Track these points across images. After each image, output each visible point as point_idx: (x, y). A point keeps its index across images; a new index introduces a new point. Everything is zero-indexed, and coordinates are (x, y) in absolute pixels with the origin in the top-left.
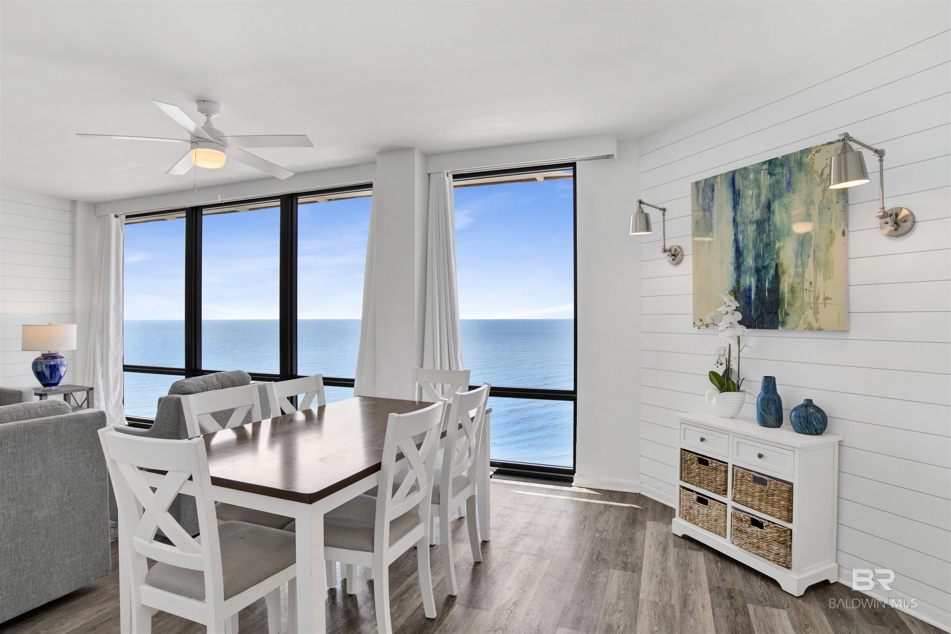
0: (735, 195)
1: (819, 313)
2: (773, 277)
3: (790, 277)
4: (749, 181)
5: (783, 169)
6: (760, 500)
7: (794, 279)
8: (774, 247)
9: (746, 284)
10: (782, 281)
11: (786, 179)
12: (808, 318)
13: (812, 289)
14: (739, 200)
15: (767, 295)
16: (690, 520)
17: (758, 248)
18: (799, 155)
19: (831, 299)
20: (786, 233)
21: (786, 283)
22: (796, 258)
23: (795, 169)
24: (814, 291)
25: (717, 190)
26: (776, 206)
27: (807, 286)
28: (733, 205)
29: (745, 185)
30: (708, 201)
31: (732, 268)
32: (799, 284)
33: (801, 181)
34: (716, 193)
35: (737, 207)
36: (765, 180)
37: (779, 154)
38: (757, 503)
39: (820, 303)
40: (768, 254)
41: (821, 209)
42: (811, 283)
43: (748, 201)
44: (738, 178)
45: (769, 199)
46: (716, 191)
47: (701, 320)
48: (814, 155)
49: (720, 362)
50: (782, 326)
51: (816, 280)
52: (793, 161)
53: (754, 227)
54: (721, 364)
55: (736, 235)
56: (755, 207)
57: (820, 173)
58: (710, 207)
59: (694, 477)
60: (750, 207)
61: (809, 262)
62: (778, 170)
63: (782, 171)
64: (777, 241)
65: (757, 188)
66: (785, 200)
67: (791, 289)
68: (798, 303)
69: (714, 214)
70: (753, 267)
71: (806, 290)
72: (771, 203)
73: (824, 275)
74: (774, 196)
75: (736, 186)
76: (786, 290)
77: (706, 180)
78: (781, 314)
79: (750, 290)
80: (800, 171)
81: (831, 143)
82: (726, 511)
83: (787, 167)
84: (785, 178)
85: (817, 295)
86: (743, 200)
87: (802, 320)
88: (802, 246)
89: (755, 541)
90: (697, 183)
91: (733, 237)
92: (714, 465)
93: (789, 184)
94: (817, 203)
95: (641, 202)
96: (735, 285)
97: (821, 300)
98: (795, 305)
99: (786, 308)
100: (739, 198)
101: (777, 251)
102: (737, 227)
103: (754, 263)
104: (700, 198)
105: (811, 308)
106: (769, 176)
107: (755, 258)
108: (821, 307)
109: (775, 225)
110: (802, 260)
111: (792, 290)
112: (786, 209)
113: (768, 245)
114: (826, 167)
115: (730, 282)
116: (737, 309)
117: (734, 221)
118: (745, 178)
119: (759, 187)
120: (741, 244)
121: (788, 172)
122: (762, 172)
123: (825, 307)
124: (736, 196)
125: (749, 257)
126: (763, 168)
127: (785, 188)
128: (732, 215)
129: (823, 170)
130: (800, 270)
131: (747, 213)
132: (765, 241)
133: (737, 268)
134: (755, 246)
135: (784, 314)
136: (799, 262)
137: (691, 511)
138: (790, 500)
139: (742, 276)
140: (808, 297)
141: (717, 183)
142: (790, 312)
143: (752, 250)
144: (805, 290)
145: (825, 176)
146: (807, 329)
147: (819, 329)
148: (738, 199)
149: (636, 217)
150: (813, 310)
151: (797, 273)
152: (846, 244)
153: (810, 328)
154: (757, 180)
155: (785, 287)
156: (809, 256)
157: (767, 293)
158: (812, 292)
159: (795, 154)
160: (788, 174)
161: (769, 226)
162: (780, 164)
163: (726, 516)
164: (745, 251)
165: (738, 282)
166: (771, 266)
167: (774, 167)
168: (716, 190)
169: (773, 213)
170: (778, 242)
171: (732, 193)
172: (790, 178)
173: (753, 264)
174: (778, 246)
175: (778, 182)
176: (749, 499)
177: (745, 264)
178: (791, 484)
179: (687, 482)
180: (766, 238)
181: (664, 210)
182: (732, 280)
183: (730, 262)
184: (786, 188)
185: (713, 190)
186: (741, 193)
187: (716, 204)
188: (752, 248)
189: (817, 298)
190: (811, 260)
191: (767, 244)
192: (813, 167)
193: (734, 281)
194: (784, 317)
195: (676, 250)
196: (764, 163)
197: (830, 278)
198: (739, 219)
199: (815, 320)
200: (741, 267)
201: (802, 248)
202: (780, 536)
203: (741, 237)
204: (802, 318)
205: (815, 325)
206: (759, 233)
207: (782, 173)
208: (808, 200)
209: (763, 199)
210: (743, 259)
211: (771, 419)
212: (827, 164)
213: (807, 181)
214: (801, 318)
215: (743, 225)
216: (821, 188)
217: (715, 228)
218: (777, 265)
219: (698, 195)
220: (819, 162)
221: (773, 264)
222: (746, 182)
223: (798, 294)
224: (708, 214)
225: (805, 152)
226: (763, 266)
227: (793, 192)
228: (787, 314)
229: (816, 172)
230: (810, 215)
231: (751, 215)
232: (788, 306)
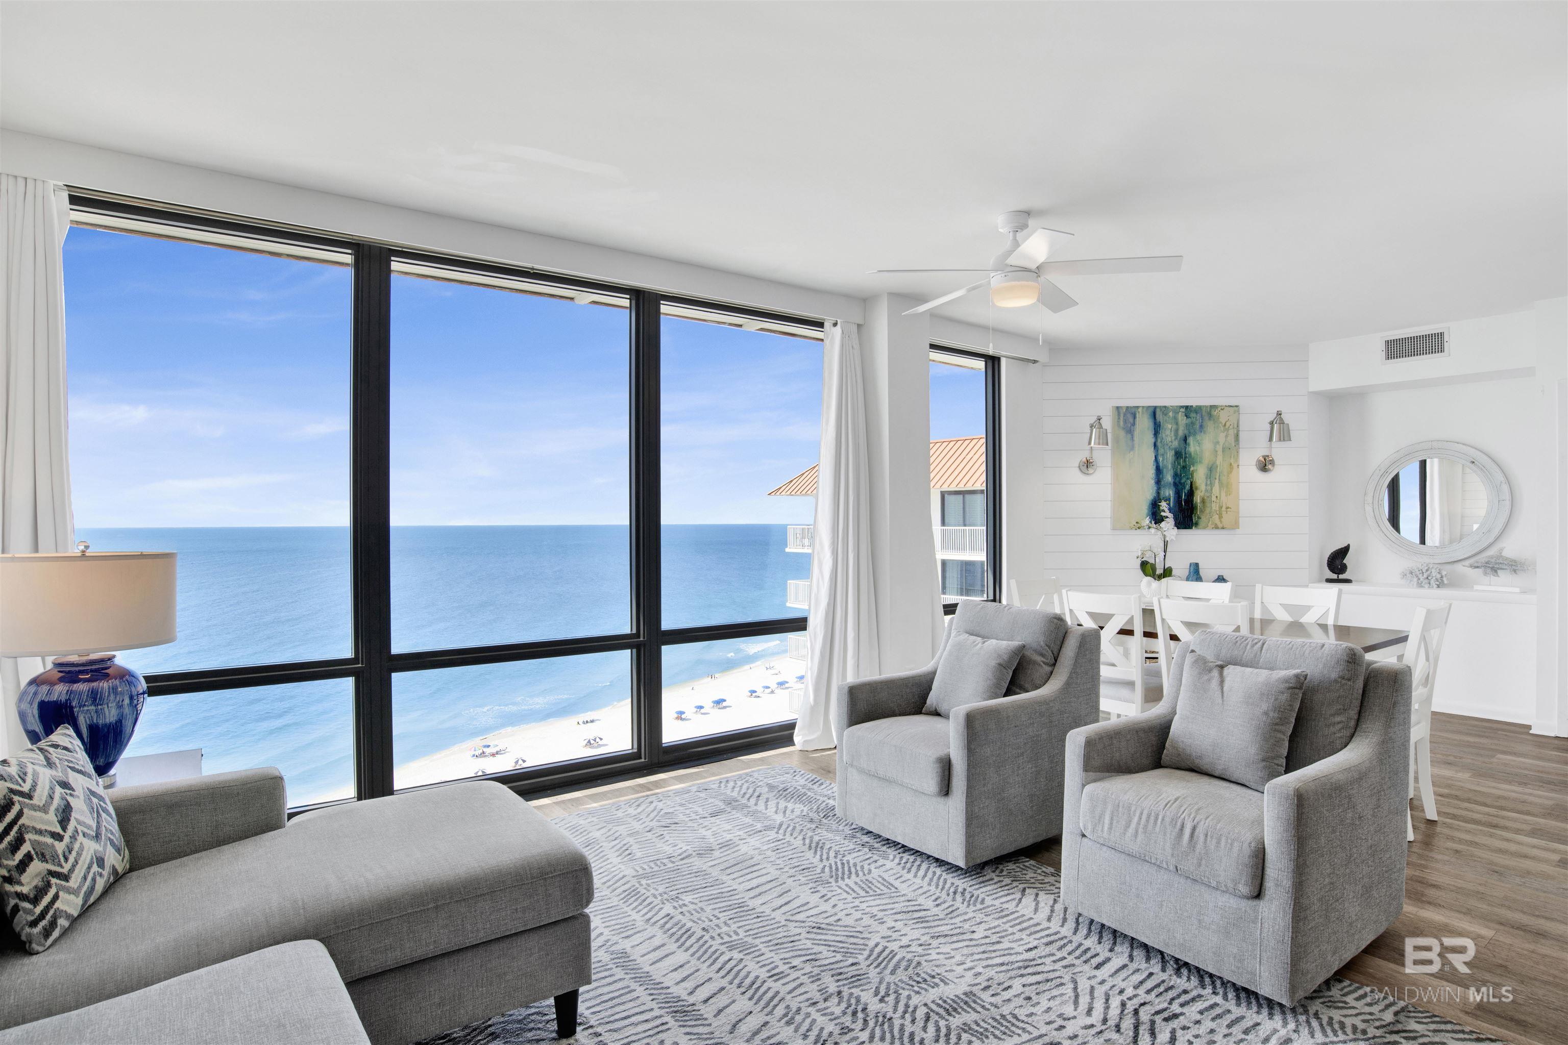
0: (1156, 426)
1: (1223, 517)
2: (1188, 491)
3: (1202, 492)
4: (1168, 417)
7: (1204, 494)
8: (1189, 470)
9: (1165, 495)
10: (1195, 495)
11: (1199, 423)
12: (1215, 521)
13: (1218, 501)
14: (1159, 430)
17: (1176, 469)
18: (1209, 408)
19: (1231, 508)
20: (1199, 461)
21: (1198, 496)
22: (1206, 479)
23: (1206, 418)
24: (1220, 503)
25: (1139, 418)
26: (1191, 440)
27: (1214, 499)
28: (1153, 433)
29: (1165, 420)
30: (1130, 426)
31: (1153, 482)
32: (1208, 497)
33: (1210, 426)
35: (1158, 435)
36: (1182, 420)
37: (1194, 403)
39: (1224, 511)
40: (1184, 475)
41: (1225, 449)
42: (1217, 497)
43: (1168, 432)
44: (1158, 413)
45: (1185, 434)
46: (1137, 419)
48: (1220, 411)
50: (1196, 526)
51: (1220, 495)
52: (1204, 411)
53: (1172, 453)
55: (1156, 457)
56: (1174, 438)
57: (1224, 424)
58: (1132, 431)
60: (1169, 437)
62: (1193, 415)
63: (1196, 416)
65: (1175, 424)
66: (1198, 437)
68: (1208, 510)
69: (1136, 437)
70: (1172, 483)
72: (1187, 438)
73: (1225, 492)
74: (1189, 432)
75: (1157, 418)
76: (1199, 501)
77: (1128, 407)
78: (1195, 518)
79: (1169, 499)
80: (1210, 419)
81: (1231, 406)
83: (1200, 414)
84: (1198, 421)
85: (1221, 505)
86: (1163, 431)
87: (1210, 522)
88: (1211, 471)
90: (1118, 408)
91: (1154, 458)
93: (1201, 426)
94: (1221, 444)
96: (1155, 496)
97: (1224, 509)
98: (1205, 511)
99: (1198, 514)
101: (1191, 473)
102: (1158, 451)
104: (1122, 421)
105: (1217, 514)
106: (1185, 418)
107: (1173, 476)
108: (1224, 513)
109: (1190, 455)
110: (1210, 481)
111: (1203, 501)
112: (1199, 443)
113: (1184, 467)
114: (1228, 421)
117: (1155, 445)
118: (1165, 414)
119: (1177, 424)
120: (1161, 465)
121: (1200, 418)
122: (1180, 413)
123: (1227, 513)
124: (1157, 429)
125: (1168, 475)
126: (1181, 410)
128: (1153, 440)
129: (1226, 423)
130: (1209, 487)
131: (1167, 442)
132: (1182, 464)
133: (1157, 482)
134: (1174, 467)
136: (1209, 483)
139: (1162, 489)
140: (1215, 507)
141: (1139, 412)
142: (1202, 517)
143: (1170, 470)
144: (1213, 502)
145: (1227, 427)
146: (1214, 528)
147: (1223, 528)
150: (1218, 516)
151: (1207, 490)
152: (1239, 473)
153: (1217, 527)
154: (1175, 418)
155: (1197, 499)
156: (1216, 478)
157: (1183, 503)
158: (1218, 503)
159: (1206, 407)
160: (1200, 420)
161: (1185, 454)
162: (1195, 411)
164: (1164, 470)
165: (1158, 493)
166: (1187, 483)
167: (1190, 412)
168: (1137, 417)
169: (1189, 445)
170: (1193, 466)
171: (1154, 423)
172: (1202, 423)
173: (1172, 480)
174: (1192, 470)
175: (1193, 423)
177: (1164, 479)
180: (1183, 462)
183: (1151, 477)
184: (1199, 429)
185: (1135, 418)
186: (1161, 426)
187: (1138, 429)
189: (1221, 508)
190: (1217, 481)
192: (1219, 419)
193: (1154, 492)
194: (1197, 520)
196: (1182, 407)
197: (1229, 494)
198: (1159, 444)
199: (1220, 522)
200: (1161, 482)
201: (1211, 473)
203: (1160, 459)
205: (1220, 525)
206: (1177, 458)
208: (1215, 441)
209: (1181, 433)
210: (1163, 476)
212: (1229, 419)
213: (1215, 428)
215: (1162, 450)
216: (1225, 434)
217: (1136, 449)
218: (1191, 483)
219: (1119, 418)
220: (1223, 417)
221: (1189, 482)
222: (1166, 418)
223: (1208, 505)
224: (1129, 436)
225: (1213, 407)
226: (1180, 483)
227: (1204, 433)
228: (1199, 518)
229: (1221, 423)
230: (1217, 451)
231: (1170, 444)
232: (1200, 512)
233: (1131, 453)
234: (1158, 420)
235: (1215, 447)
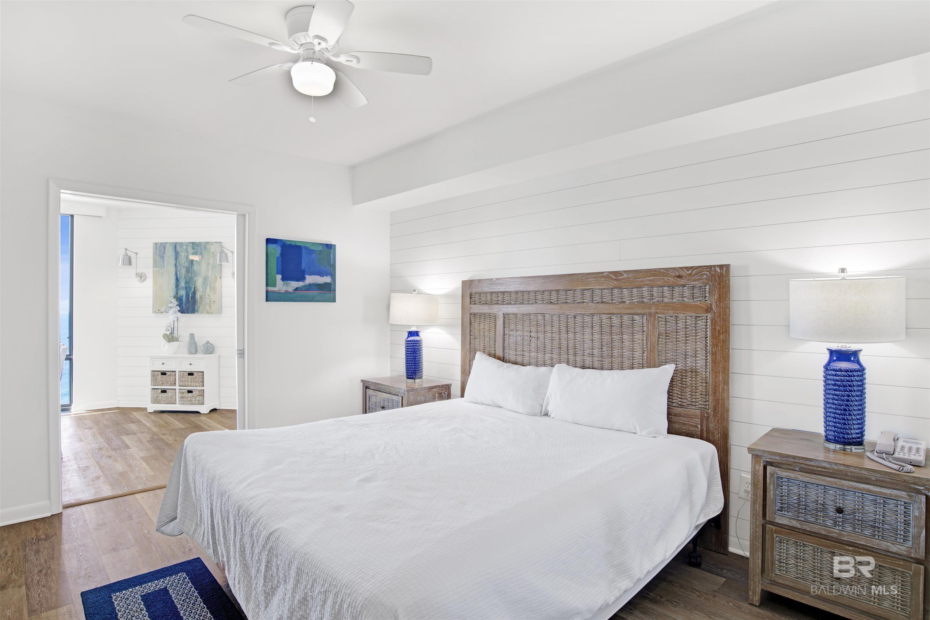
1: (211, 307)
2: (193, 292)
3: (200, 292)
4: (183, 249)
5: (198, 247)
6: (191, 382)
7: (202, 293)
8: (193, 280)
9: (181, 294)
10: (197, 294)
12: (207, 309)
13: (209, 298)
14: (178, 256)
15: (190, 299)
16: (157, 403)
18: (205, 243)
19: (215, 302)
20: (199, 274)
22: (203, 285)
23: (203, 249)
25: (167, 249)
26: (195, 262)
27: (207, 296)
28: (175, 257)
29: (181, 250)
30: (162, 254)
31: (174, 287)
32: (203, 295)
34: (166, 251)
35: (177, 259)
36: (190, 250)
37: (197, 240)
38: (190, 383)
40: (191, 282)
41: (213, 267)
43: (182, 258)
44: (178, 247)
47: (159, 310)
48: (211, 245)
49: (167, 329)
50: (197, 312)
51: (210, 294)
52: (202, 245)
53: (185, 269)
54: (168, 331)
56: (185, 261)
58: (164, 256)
59: (159, 382)
60: (183, 261)
62: (196, 248)
64: (195, 277)
65: (186, 253)
68: (203, 303)
69: (165, 260)
70: (184, 287)
71: (206, 298)
73: (213, 293)
75: (177, 250)
76: (198, 298)
77: (161, 243)
79: (183, 296)
80: (205, 250)
81: (216, 243)
82: (176, 392)
83: (200, 247)
84: (199, 251)
86: (180, 257)
87: (204, 310)
89: (189, 399)
90: (156, 244)
91: (175, 273)
92: (169, 374)
94: (211, 264)
95: (126, 250)
96: (175, 294)
97: (212, 302)
101: (195, 281)
102: (177, 268)
104: (158, 251)
106: (192, 249)
107: (185, 283)
108: (212, 305)
109: (194, 270)
111: (201, 298)
112: (199, 264)
114: (215, 251)
116: (177, 305)
117: (176, 265)
118: (181, 247)
119: (188, 253)
120: (178, 277)
121: (201, 249)
122: (189, 247)
124: (177, 254)
125: (182, 282)
126: (190, 245)
128: (175, 262)
130: (204, 290)
131: (182, 263)
133: (176, 286)
134: (185, 278)
136: (204, 287)
137: (158, 398)
138: (203, 378)
139: (179, 290)
140: (207, 301)
141: (167, 246)
142: (200, 307)
143: (183, 279)
145: (214, 255)
146: (206, 313)
147: (211, 313)
149: (124, 258)
150: (209, 306)
152: (221, 282)
153: (208, 313)
154: (187, 250)
155: (198, 296)
156: (207, 284)
159: (203, 243)
161: (192, 270)
162: (197, 245)
163: (176, 394)
164: (180, 279)
165: (177, 293)
167: (194, 245)
169: (194, 265)
171: (175, 252)
172: (201, 252)
173: (184, 285)
174: (195, 279)
175: (196, 253)
176: (186, 383)
177: (180, 285)
178: (203, 372)
179: (155, 385)
180: (190, 275)
181: (137, 253)
182: (174, 292)
183: (173, 284)
185: (165, 249)
186: (179, 254)
187: (166, 256)
189: (210, 301)
190: (208, 286)
191: (190, 278)
192: (210, 250)
194: (197, 308)
195: (141, 274)
196: (191, 243)
197: (215, 294)
198: (178, 264)
199: (210, 310)
200: (178, 287)
201: (205, 281)
202: (200, 393)
203: (178, 273)
205: (210, 312)
206: (187, 273)
207: (198, 249)
208: (208, 262)
210: (179, 283)
211: (193, 350)
213: (208, 254)
215: (180, 268)
216: (213, 259)
217: (166, 267)
219: (156, 250)
220: (212, 248)
221: (193, 286)
223: (203, 300)
224: (162, 260)
225: (207, 243)
226: (188, 287)
228: (199, 307)
229: (211, 252)
230: (209, 269)
231: (184, 264)
232: (199, 304)
233: (163, 269)
235: (208, 266)
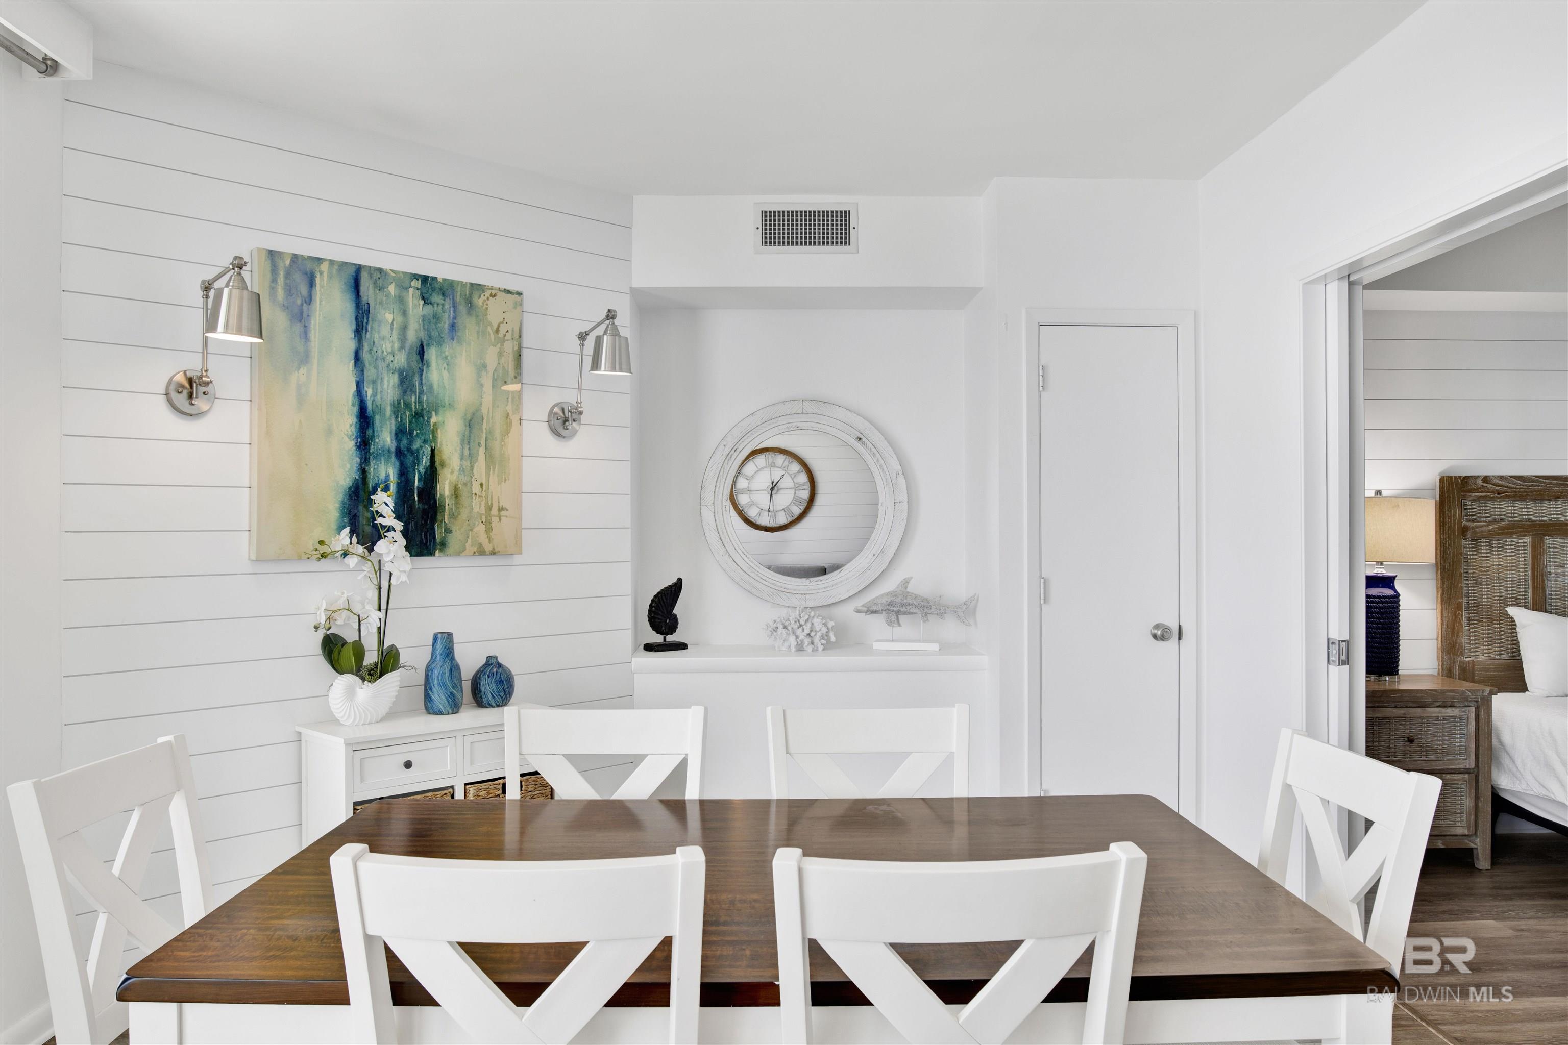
0: (361, 312)
1: (492, 530)
2: (426, 469)
3: (452, 473)
4: (386, 296)
5: (444, 300)
7: (459, 477)
8: (429, 422)
9: (378, 477)
10: (441, 478)
11: (449, 317)
12: (478, 537)
13: (484, 494)
14: (367, 323)
15: (416, 499)
17: (401, 418)
18: (468, 288)
19: (507, 510)
20: (447, 404)
21: (447, 482)
22: (462, 445)
23: (462, 309)
24: (486, 497)
25: (322, 287)
26: (432, 354)
27: (476, 489)
28: (354, 327)
29: (378, 301)
30: (299, 302)
31: (352, 445)
32: (465, 484)
33: (469, 327)
34: (318, 293)
35: (364, 335)
36: (415, 306)
37: (439, 272)
39: (494, 516)
40: (418, 431)
41: (496, 380)
42: (482, 485)
43: (385, 331)
44: (365, 280)
45: (421, 339)
46: (317, 288)
48: (488, 299)
50: (441, 551)
51: (488, 480)
52: (459, 293)
53: (395, 379)
55: (359, 385)
56: (396, 345)
57: (495, 328)
58: (305, 315)
60: (388, 342)
61: (480, 453)
62: (436, 298)
63: (443, 302)
64: (433, 413)
65: (401, 314)
66: (447, 350)
67: (455, 492)
68: (464, 514)
69: (313, 332)
70: (393, 449)
71: (476, 494)
72: (425, 348)
73: (498, 476)
74: (430, 337)
75: (361, 294)
76: (447, 493)
77: (295, 257)
78: (440, 531)
80: (469, 313)
81: (509, 292)
83: (450, 299)
84: (446, 315)
85: (490, 503)
86: (375, 325)
87: (470, 540)
88: (470, 427)
90: (272, 254)
91: (355, 388)
93: (453, 326)
94: (490, 369)
96: (357, 477)
97: (494, 511)
98: (459, 517)
99: (446, 521)
100: (368, 321)
101: (433, 429)
102: (362, 371)
103: (394, 442)
104: (280, 287)
105: (482, 522)
106: (422, 302)
107: (396, 434)
108: (495, 520)
109: (431, 387)
110: (469, 449)
111: (456, 494)
112: (447, 365)
113: (418, 415)
114: (503, 323)
115: (347, 470)
117: (357, 358)
118: (382, 288)
119: (404, 313)
120: (369, 405)
121: (452, 309)
122: (411, 290)
123: (500, 520)
124: (362, 314)
125: (384, 429)
126: (413, 283)
127: (447, 331)
128: (352, 345)
129: (499, 326)
130: (467, 464)
131: (383, 352)
132: (414, 408)
133: (360, 445)
134: (397, 412)
135: (443, 531)
136: (466, 452)
139: (372, 462)
140: (478, 506)
141: (321, 273)
142: (454, 528)
143: (390, 419)
144: (474, 495)
145: (501, 335)
146: (477, 554)
147: (493, 553)
148: (365, 321)
150: (484, 526)
151: (463, 469)
153: (481, 552)
154: (401, 300)
155: (444, 488)
156: (479, 444)
157: (416, 496)
158: (484, 498)
159: (463, 284)
160: (451, 312)
161: (421, 384)
162: (441, 289)
164: (377, 417)
165: (363, 472)
166: (423, 452)
167: (430, 290)
168: (318, 285)
169: (428, 366)
170: (435, 414)
171: (354, 305)
172: (455, 318)
173: (392, 443)
174: (434, 421)
175: (436, 318)
177: (377, 440)
180: (415, 403)
182: (352, 467)
183: (346, 433)
184: (448, 333)
185: (312, 284)
186: (370, 312)
187: (318, 313)
188: (391, 416)
189: (489, 508)
190: (482, 450)
191: (416, 413)
192: (486, 315)
193: (355, 469)
194: (443, 535)
196: (416, 277)
197: (505, 480)
198: (365, 355)
199: (487, 540)
200: (370, 446)
201: (470, 431)
203: (369, 391)
204: (470, 537)
205: (488, 547)
206: (405, 392)
207: (443, 305)
208: (479, 361)
209: (412, 336)
210: (373, 431)
212: (504, 319)
213: (478, 332)
214: (468, 537)
215: (373, 371)
216: (496, 350)
217: (315, 361)
218: (433, 451)
219: (274, 280)
220: (495, 310)
221: (427, 449)
222: (381, 296)
223: (464, 500)
224: (298, 328)
225: (477, 288)
226: (410, 450)
227: (459, 342)
228: (448, 531)
229: (490, 324)
230: (482, 385)
231: (390, 358)
232: (450, 518)
233: (303, 370)
234: (364, 299)
235: (479, 376)
